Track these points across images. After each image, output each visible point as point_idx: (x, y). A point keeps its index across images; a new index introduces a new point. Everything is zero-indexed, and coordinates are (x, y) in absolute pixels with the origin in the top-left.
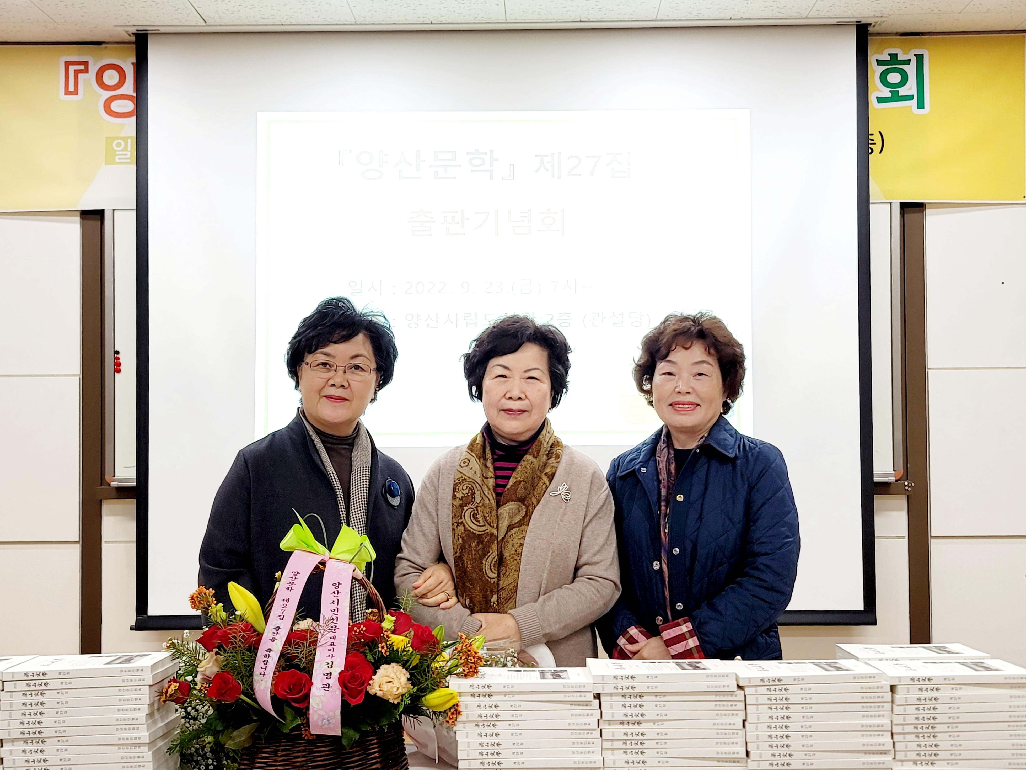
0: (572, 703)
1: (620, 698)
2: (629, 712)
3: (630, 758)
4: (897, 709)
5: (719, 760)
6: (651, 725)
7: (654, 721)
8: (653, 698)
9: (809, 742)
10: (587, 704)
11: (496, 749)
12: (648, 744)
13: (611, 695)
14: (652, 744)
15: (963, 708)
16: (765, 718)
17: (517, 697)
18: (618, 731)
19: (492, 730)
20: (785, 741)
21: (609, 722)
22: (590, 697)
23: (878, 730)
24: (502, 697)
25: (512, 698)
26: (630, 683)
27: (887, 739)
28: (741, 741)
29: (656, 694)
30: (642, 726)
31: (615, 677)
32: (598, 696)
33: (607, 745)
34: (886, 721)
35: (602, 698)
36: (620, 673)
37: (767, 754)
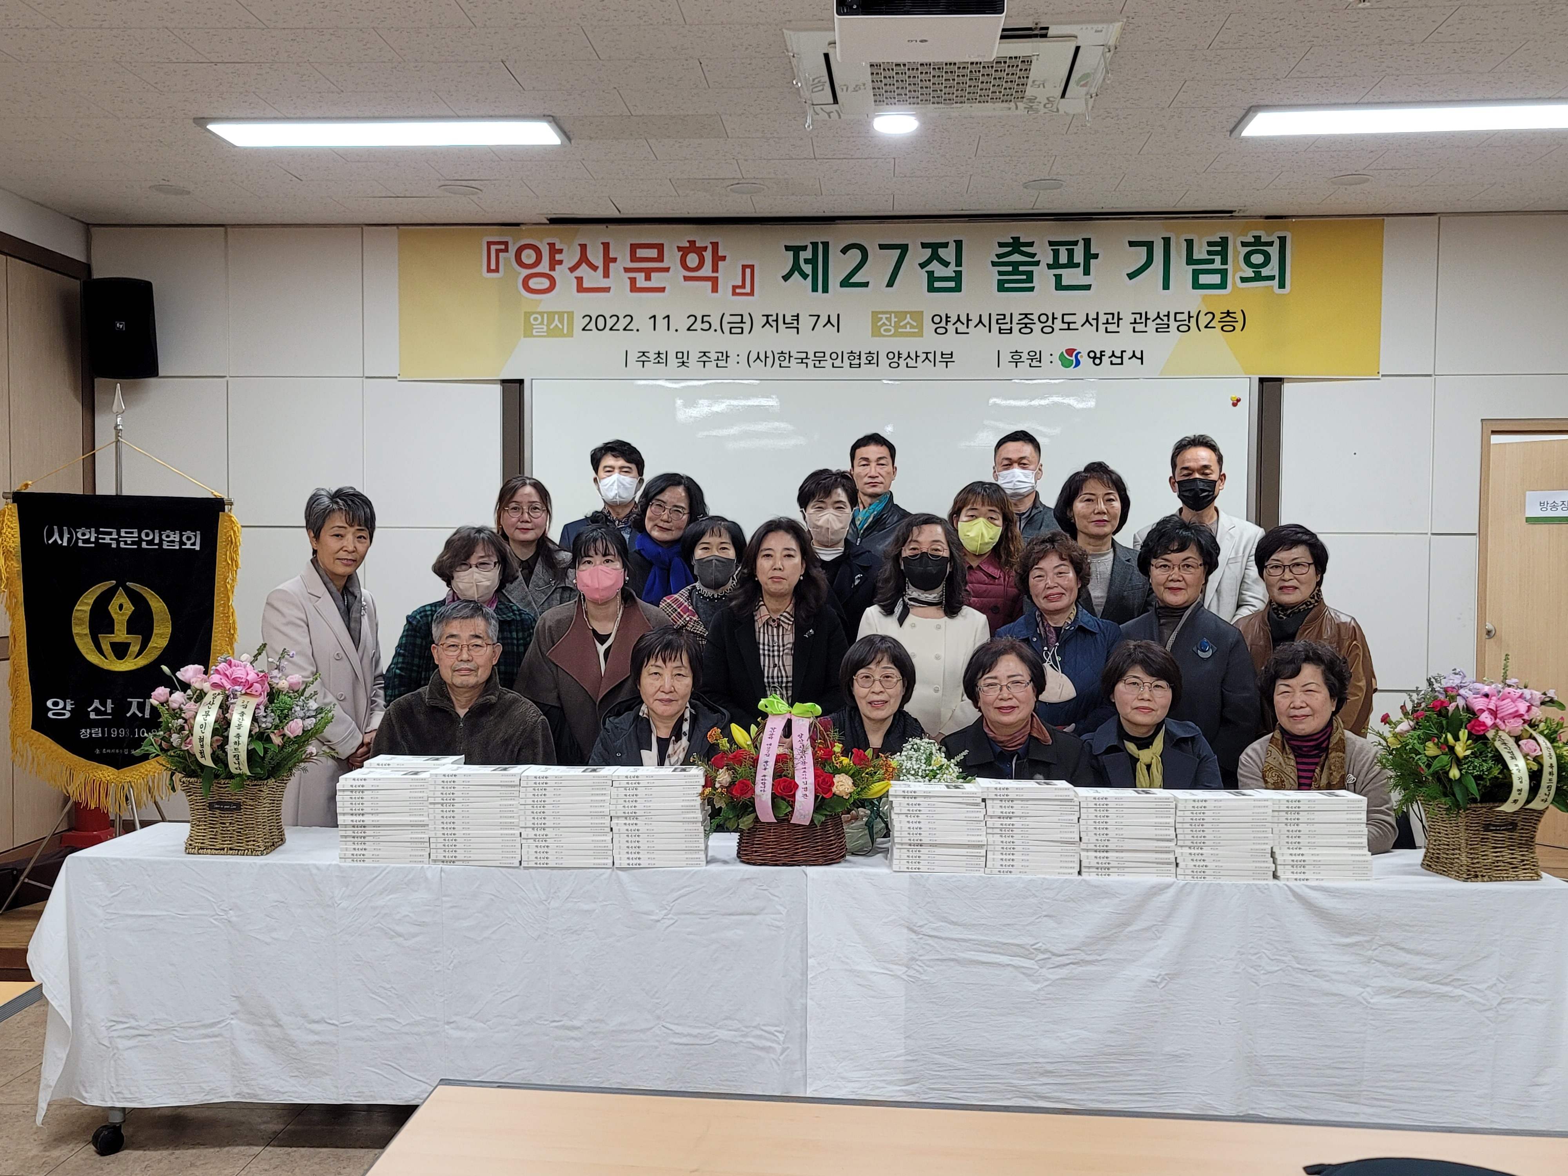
0: (967, 804)
1: (998, 802)
2: (1004, 811)
3: (1004, 839)
4: (1178, 813)
5: (1062, 842)
6: (1018, 819)
7: (1020, 817)
8: (1020, 802)
9: (1120, 832)
10: (977, 804)
11: (919, 831)
12: (1016, 831)
13: (993, 799)
14: (1019, 831)
15: (1222, 813)
16: (1092, 816)
17: (932, 799)
18: (998, 823)
19: (916, 819)
20: (1105, 832)
21: (991, 817)
22: (980, 800)
23: (1166, 826)
24: (923, 799)
25: (928, 799)
26: (1005, 792)
27: (1172, 832)
28: (1076, 830)
29: (1022, 800)
30: (1014, 819)
31: (996, 789)
32: (984, 800)
33: (989, 831)
34: (1172, 821)
35: (987, 801)
36: (998, 786)
37: (1093, 839)
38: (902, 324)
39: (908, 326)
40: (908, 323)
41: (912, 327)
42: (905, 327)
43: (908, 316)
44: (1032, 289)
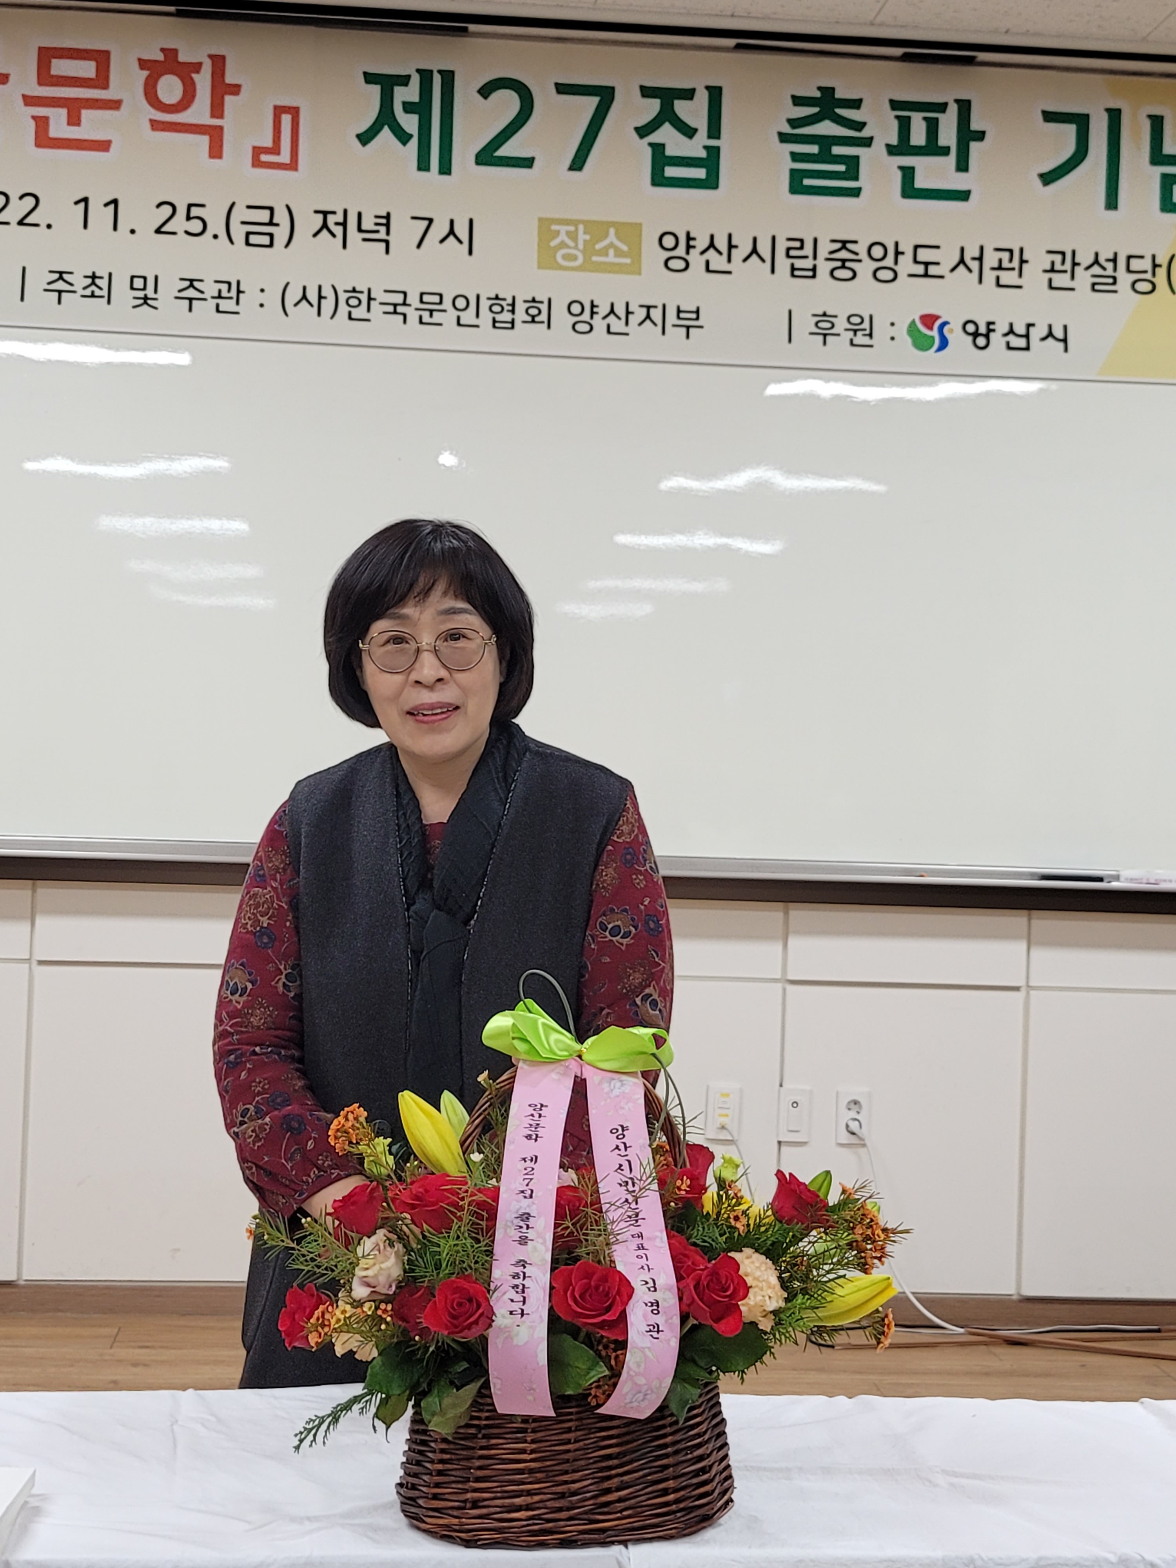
38: (598, 246)
39: (611, 252)
40: (611, 245)
41: (619, 253)
42: (604, 252)
43: (612, 231)
44: (855, 193)
